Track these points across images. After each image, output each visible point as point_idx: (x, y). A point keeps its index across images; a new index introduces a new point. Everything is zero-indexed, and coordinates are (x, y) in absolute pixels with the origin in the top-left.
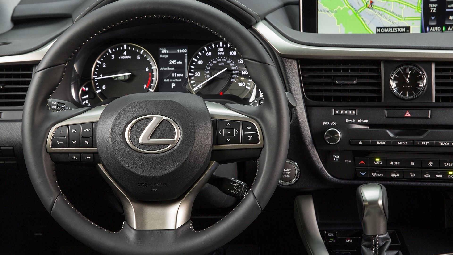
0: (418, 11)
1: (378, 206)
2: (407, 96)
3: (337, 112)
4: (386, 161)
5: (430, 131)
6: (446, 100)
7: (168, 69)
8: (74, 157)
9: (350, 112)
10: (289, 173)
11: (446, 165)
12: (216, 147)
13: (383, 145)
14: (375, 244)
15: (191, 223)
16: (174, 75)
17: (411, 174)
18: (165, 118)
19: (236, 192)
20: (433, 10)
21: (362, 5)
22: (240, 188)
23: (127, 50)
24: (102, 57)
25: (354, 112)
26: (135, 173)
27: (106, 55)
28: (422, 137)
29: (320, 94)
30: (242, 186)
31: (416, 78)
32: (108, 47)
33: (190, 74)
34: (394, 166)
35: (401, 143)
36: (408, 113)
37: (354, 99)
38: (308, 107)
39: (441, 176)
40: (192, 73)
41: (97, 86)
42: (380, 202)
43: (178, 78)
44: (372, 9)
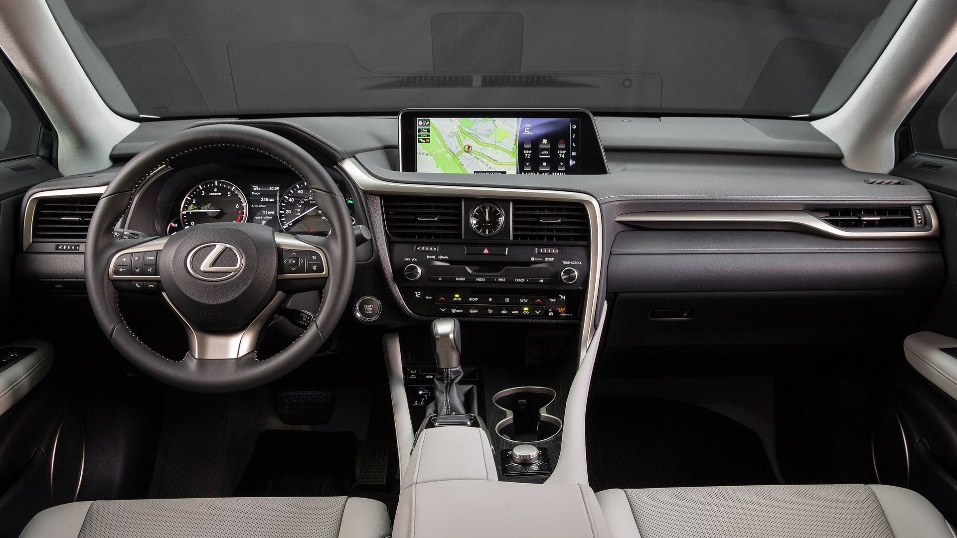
0: (513, 156)
1: (449, 340)
2: (487, 233)
3: (418, 248)
4: (465, 298)
5: (507, 267)
6: (524, 237)
7: (259, 206)
8: (137, 285)
9: (431, 249)
10: (371, 309)
11: (522, 301)
12: (281, 277)
13: (462, 281)
14: (447, 377)
15: (255, 353)
16: (265, 212)
17: (489, 310)
18: (228, 246)
19: (304, 324)
20: (528, 156)
21: (460, 149)
22: (308, 320)
23: (218, 187)
24: (192, 193)
25: (435, 249)
26: (196, 301)
27: (196, 192)
28: (498, 274)
29: (403, 231)
30: (311, 317)
31: (494, 216)
32: (199, 183)
33: (281, 212)
34: (472, 302)
35: (479, 279)
36: (486, 249)
37: (437, 236)
38: (390, 244)
39: (517, 312)
40: (283, 210)
41: (186, 222)
42: (451, 336)
43: (269, 215)
44: (469, 153)
